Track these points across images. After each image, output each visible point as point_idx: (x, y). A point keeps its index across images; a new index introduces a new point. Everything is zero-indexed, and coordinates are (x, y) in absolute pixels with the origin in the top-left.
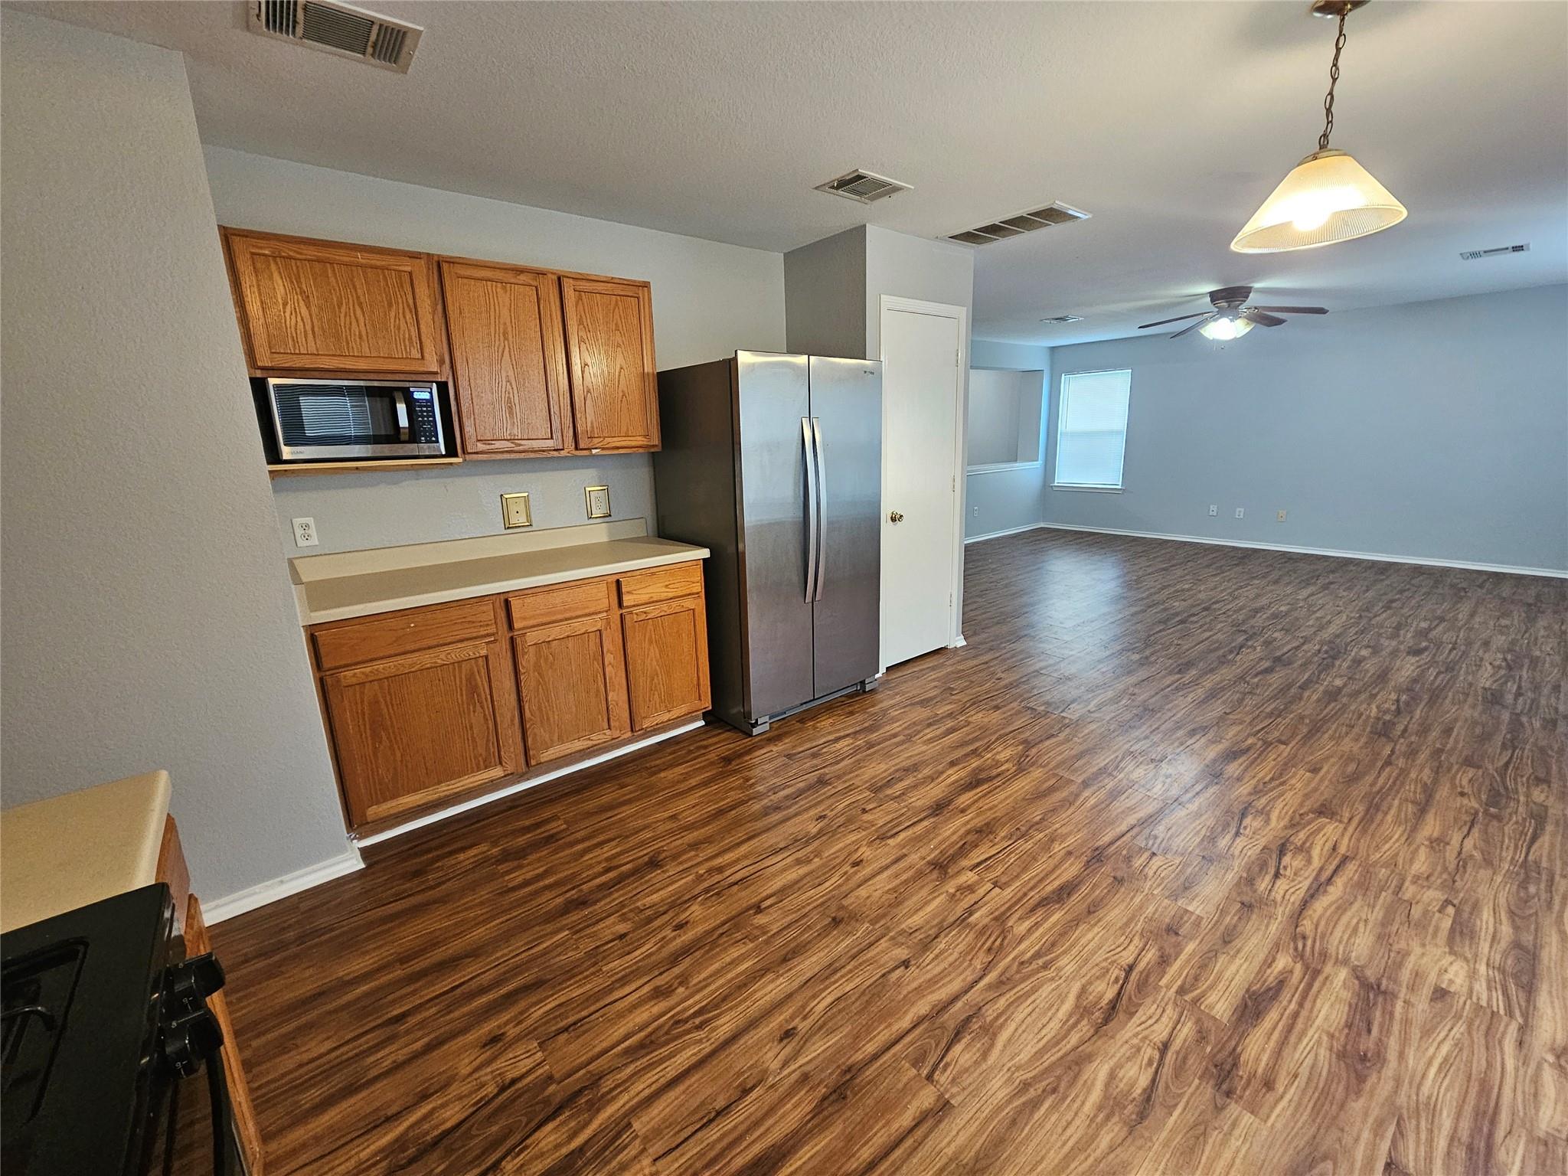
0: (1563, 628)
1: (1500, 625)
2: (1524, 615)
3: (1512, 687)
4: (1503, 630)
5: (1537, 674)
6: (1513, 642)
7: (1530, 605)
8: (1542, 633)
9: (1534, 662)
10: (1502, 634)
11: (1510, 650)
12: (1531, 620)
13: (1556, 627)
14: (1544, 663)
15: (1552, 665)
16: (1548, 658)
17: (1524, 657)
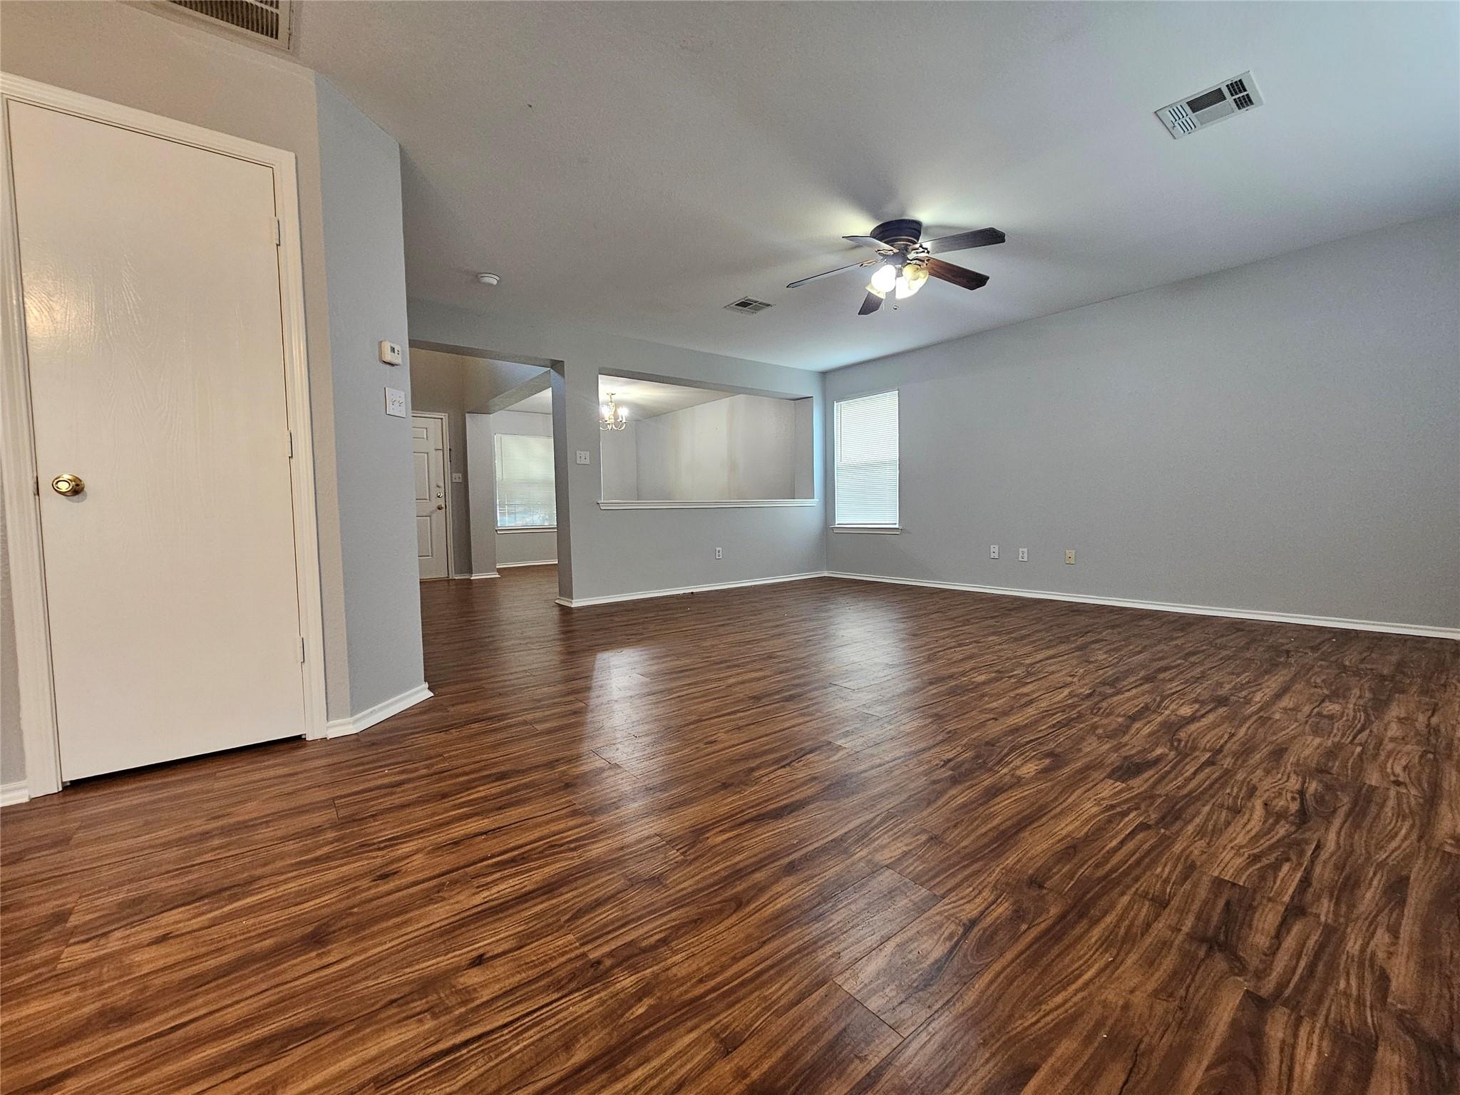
0: (1434, 720)
1: (1319, 714)
2: (1368, 695)
3: (1288, 879)
4: (1319, 724)
5: (1359, 839)
6: (1331, 754)
7: (1383, 678)
8: (1394, 730)
9: (1364, 801)
10: (1316, 731)
11: (1321, 771)
12: (1379, 705)
13: (1422, 718)
14: (1382, 806)
15: (1400, 815)
16: (1392, 793)
17: (1343, 788)
